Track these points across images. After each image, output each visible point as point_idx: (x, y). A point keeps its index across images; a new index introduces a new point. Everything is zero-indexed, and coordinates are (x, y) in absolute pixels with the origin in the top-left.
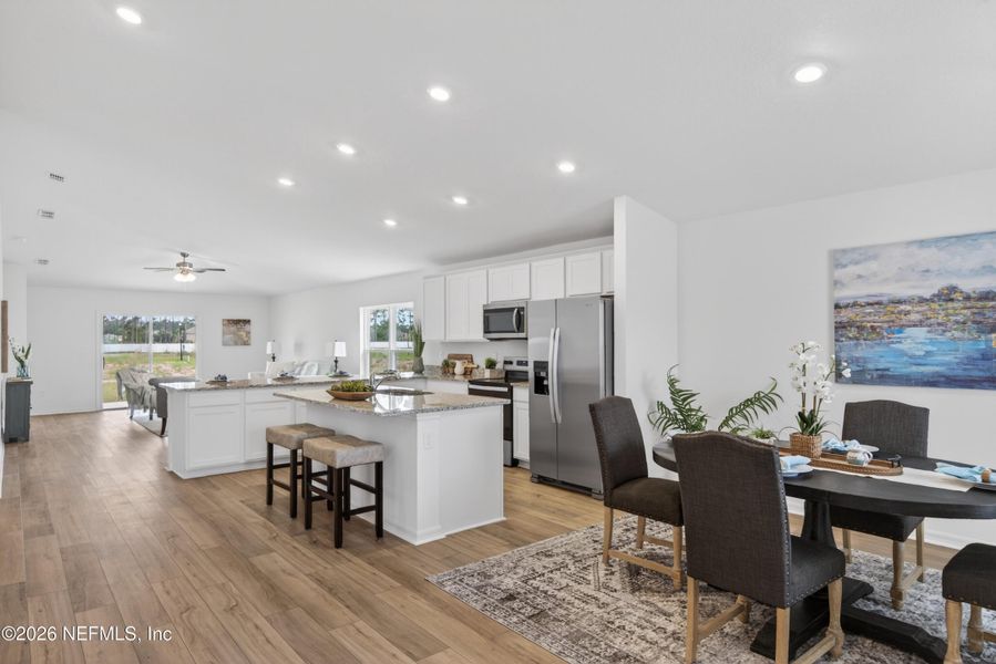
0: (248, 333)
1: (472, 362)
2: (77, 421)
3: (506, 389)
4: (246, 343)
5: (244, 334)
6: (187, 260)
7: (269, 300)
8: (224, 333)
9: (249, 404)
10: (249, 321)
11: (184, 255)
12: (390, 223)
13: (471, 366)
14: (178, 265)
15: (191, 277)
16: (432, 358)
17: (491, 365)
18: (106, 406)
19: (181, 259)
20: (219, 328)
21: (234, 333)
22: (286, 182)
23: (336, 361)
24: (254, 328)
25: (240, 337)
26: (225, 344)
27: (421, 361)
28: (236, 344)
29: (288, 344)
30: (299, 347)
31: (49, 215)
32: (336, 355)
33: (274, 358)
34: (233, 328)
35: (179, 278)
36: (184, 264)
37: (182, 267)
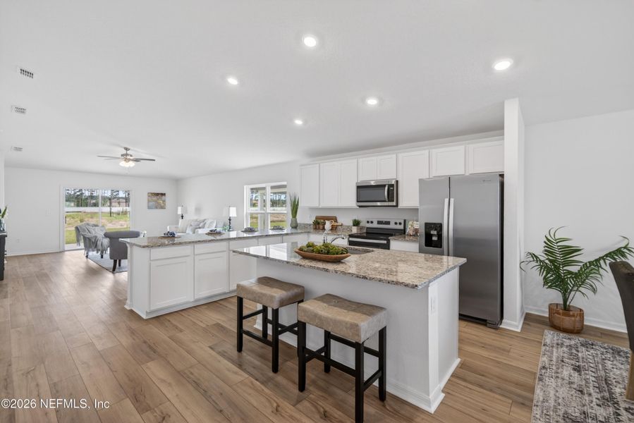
0: (164, 201)
1: (336, 221)
4: (163, 208)
5: (162, 202)
6: (128, 152)
7: (177, 181)
8: (149, 201)
9: (197, 255)
10: (165, 194)
11: (127, 149)
12: (299, 122)
13: (336, 224)
14: (122, 155)
15: (132, 164)
16: (305, 218)
17: (356, 223)
19: (124, 152)
20: (145, 198)
21: (156, 201)
23: (230, 220)
24: (168, 198)
25: (159, 204)
26: (149, 208)
27: (296, 221)
28: (157, 208)
29: (191, 208)
30: (198, 210)
31: (22, 111)
32: (231, 216)
33: (182, 217)
34: (155, 198)
35: (123, 164)
36: (127, 155)
37: (125, 157)
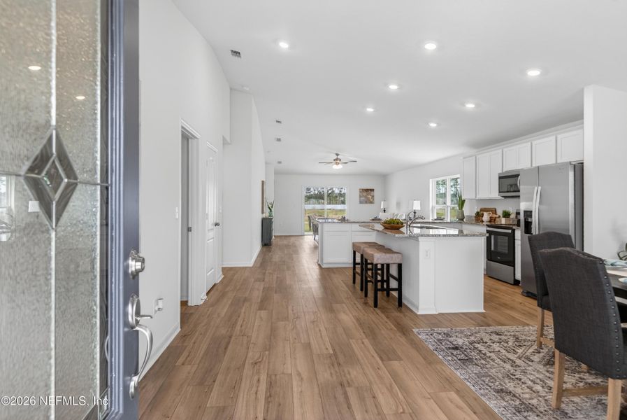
0: (373, 196)
1: (496, 213)
2: (292, 239)
3: (510, 231)
4: (371, 203)
5: (370, 197)
6: (339, 157)
7: (384, 178)
8: (360, 197)
10: (373, 190)
11: (337, 155)
12: (433, 125)
13: (495, 216)
14: (334, 160)
15: (340, 166)
16: (469, 211)
17: (506, 215)
18: (306, 233)
19: (336, 157)
20: (357, 194)
21: (365, 197)
22: (370, 110)
23: (415, 213)
24: (376, 193)
25: (368, 199)
26: (361, 202)
27: (463, 212)
28: (366, 203)
29: (393, 202)
30: (398, 204)
31: (280, 140)
32: (414, 209)
33: (385, 211)
34: (365, 194)
35: (335, 167)
36: (337, 159)
37: (337, 161)
